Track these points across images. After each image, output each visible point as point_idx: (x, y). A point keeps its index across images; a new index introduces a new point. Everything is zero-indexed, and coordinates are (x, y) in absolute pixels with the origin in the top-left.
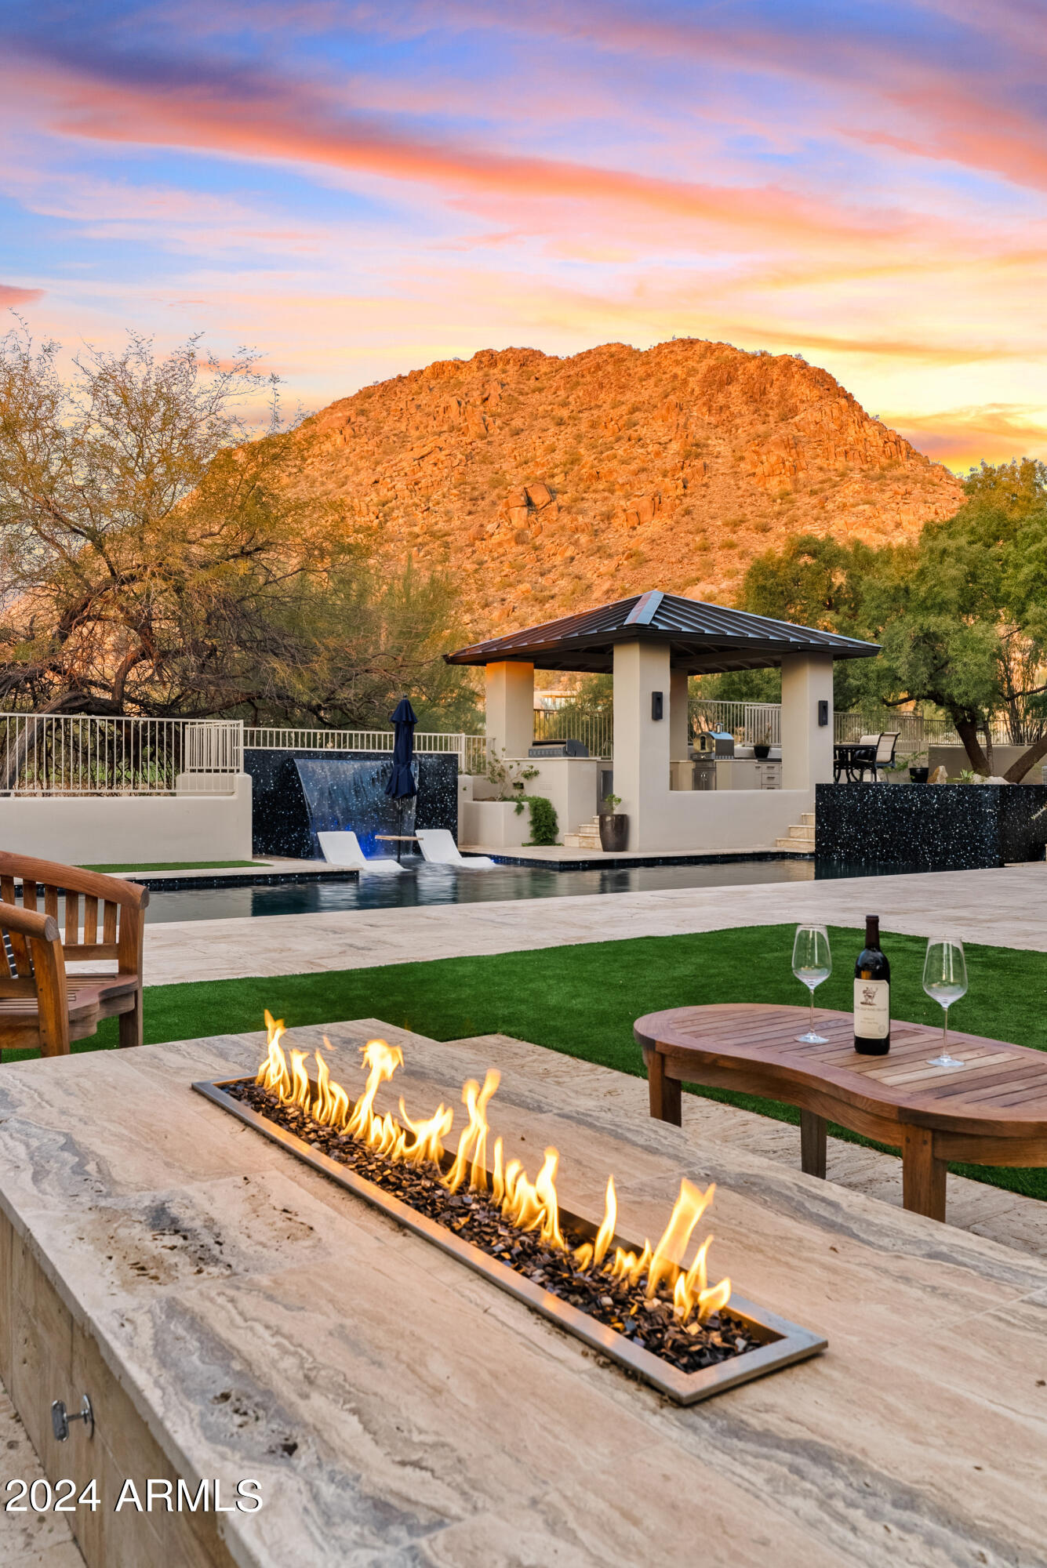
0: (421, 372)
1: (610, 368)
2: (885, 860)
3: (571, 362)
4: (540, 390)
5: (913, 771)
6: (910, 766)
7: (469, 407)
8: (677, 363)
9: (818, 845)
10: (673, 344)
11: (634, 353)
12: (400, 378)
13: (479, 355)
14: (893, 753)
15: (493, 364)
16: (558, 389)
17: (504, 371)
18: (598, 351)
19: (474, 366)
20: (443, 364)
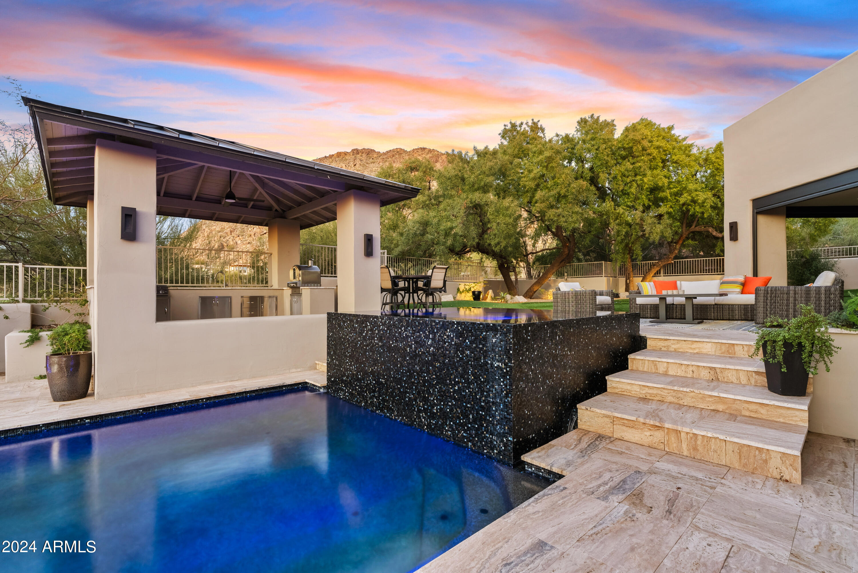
0: (333, 155)
1: (397, 156)
2: (382, 411)
3: (384, 154)
4: (374, 163)
5: (474, 293)
6: (473, 290)
7: (349, 167)
8: (419, 155)
9: (329, 379)
10: (418, 149)
11: (405, 151)
12: (326, 157)
13: (353, 150)
14: (445, 282)
15: (358, 153)
16: (380, 162)
17: (362, 156)
18: (393, 150)
19: (351, 154)
20: (340, 153)
